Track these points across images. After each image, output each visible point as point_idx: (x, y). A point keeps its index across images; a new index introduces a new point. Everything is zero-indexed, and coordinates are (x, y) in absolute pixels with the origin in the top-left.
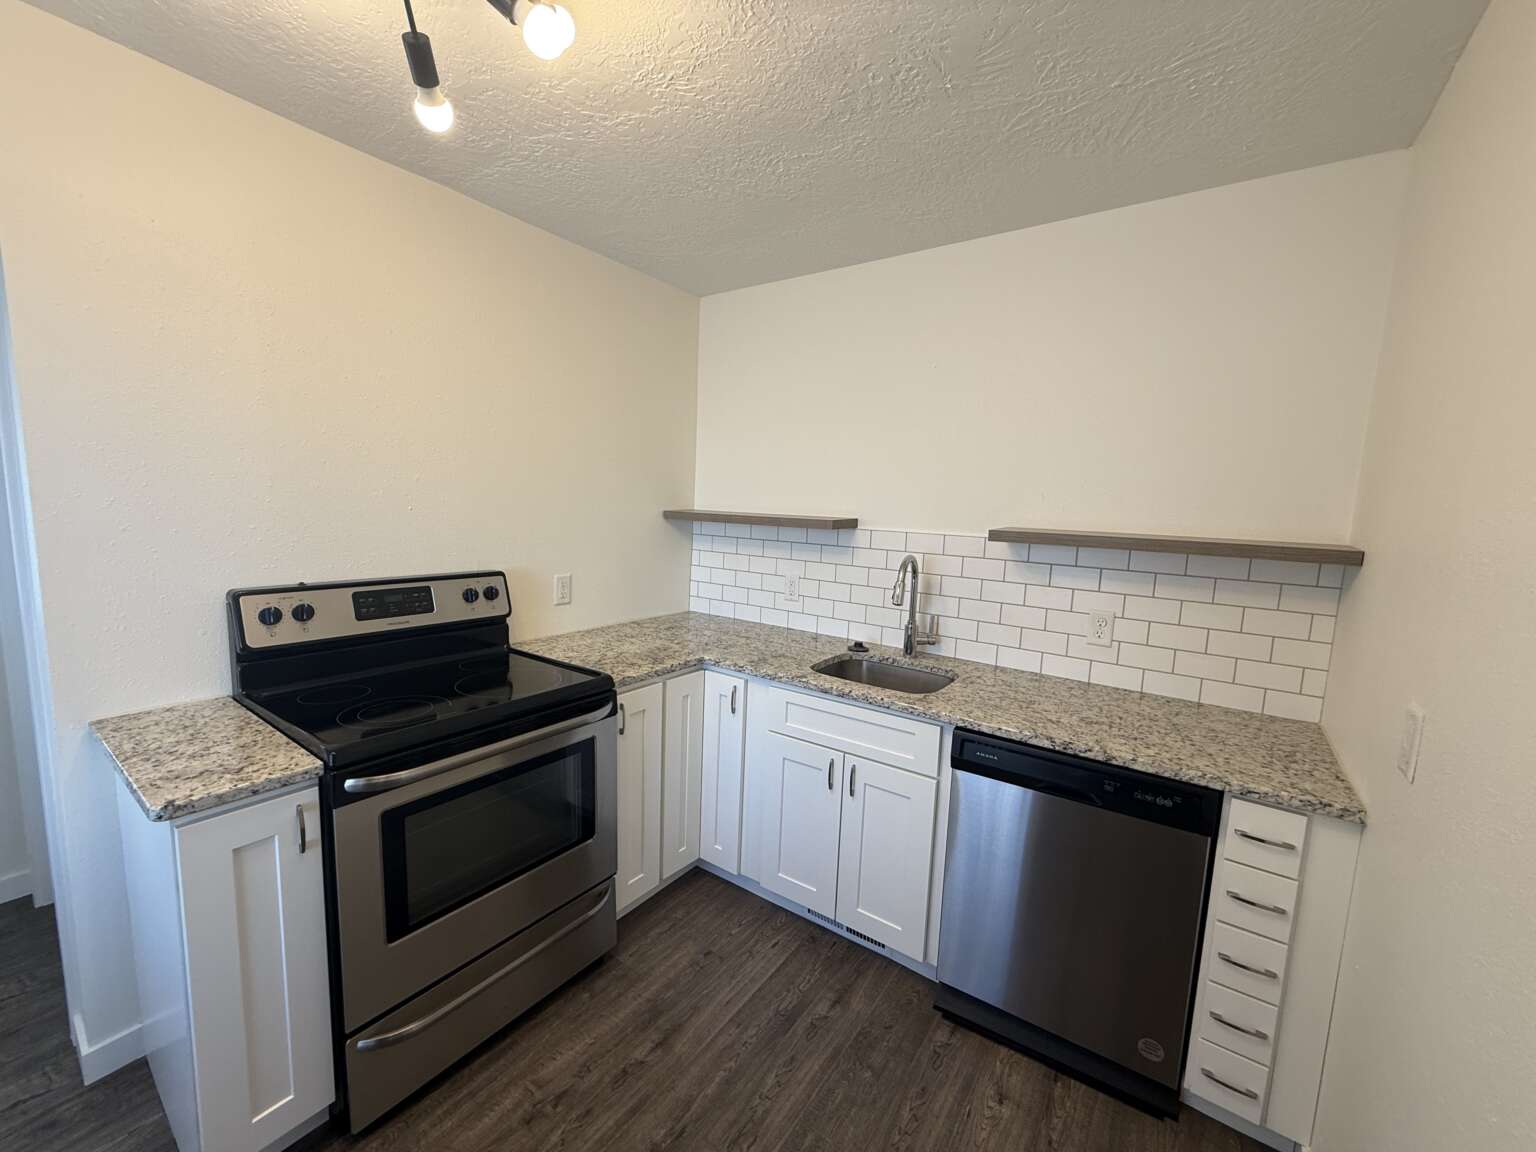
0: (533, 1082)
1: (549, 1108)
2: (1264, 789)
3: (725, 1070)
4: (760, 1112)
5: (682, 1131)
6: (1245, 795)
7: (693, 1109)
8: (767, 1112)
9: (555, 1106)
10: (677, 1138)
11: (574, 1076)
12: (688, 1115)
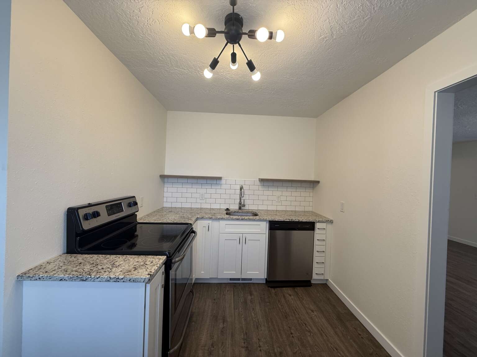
0: (202, 347)
1: (212, 349)
2: (321, 220)
3: (243, 318)
4: (257, 321)
5: (246, 333)
6: (319, 222)
7: (244, 328)
8: (258, 320)
9: (213, 347)
10: (246, 335)
11: (211, 339)
12: (244, 330)
